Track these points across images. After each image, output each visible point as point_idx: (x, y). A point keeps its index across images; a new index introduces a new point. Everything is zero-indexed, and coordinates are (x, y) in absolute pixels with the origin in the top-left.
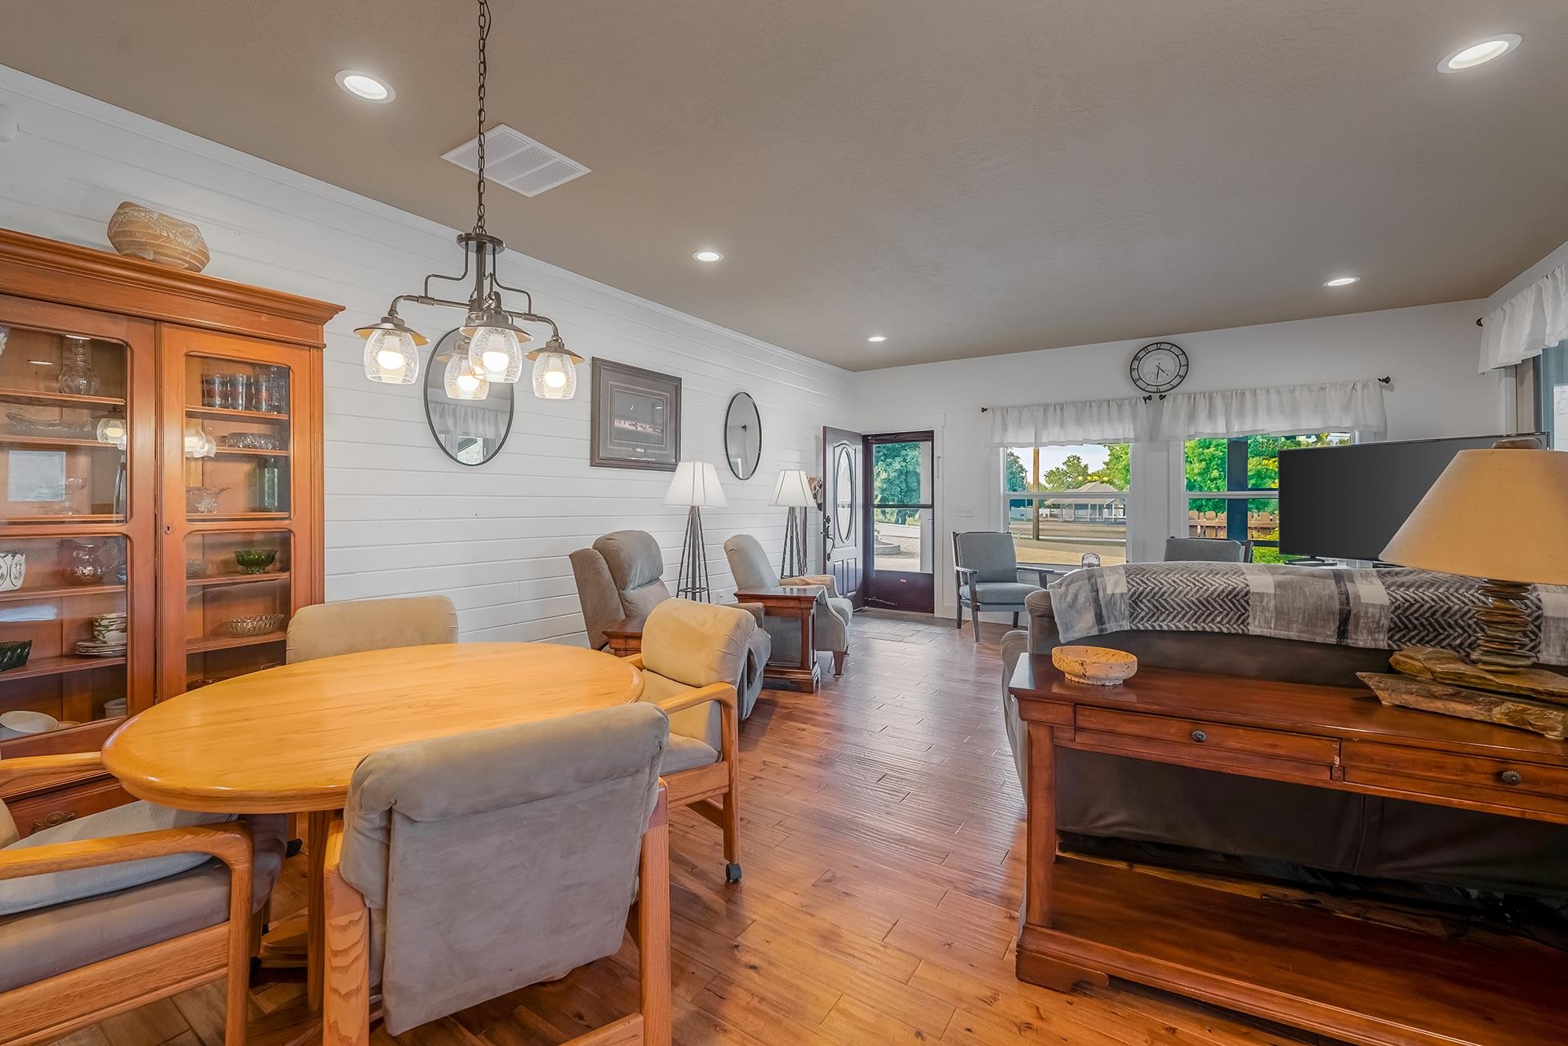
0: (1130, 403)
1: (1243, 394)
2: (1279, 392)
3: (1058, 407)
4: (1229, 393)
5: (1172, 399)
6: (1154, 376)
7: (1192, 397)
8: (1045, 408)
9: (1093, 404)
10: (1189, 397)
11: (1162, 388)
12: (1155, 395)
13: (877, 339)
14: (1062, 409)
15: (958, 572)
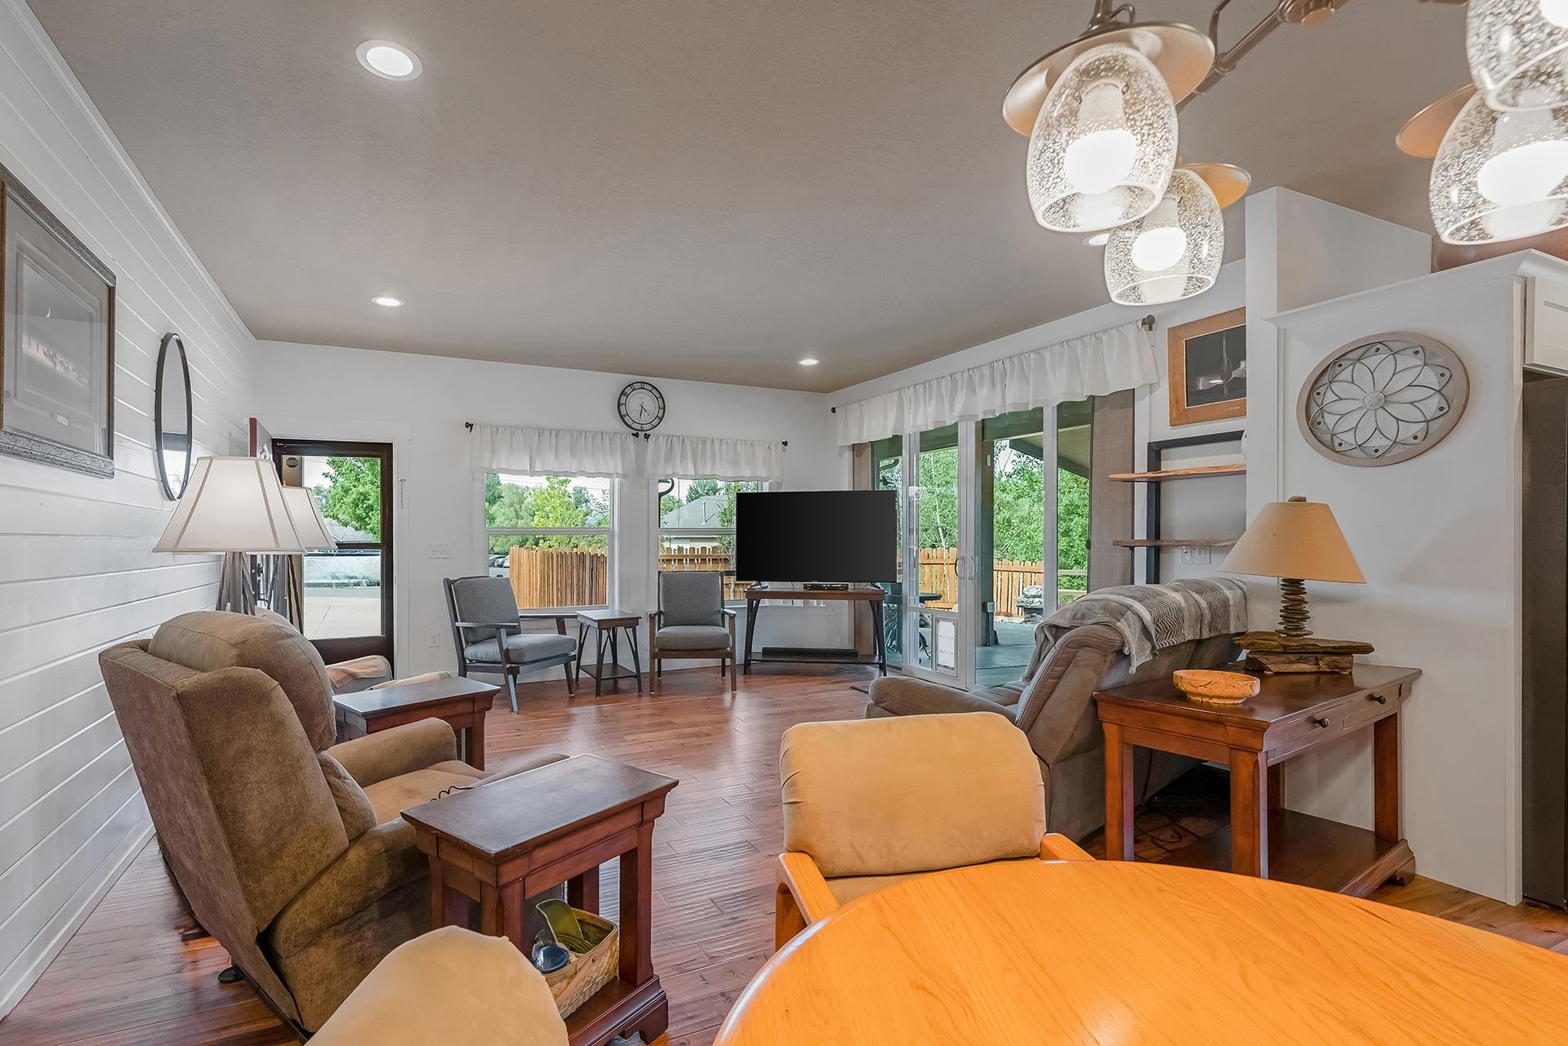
0: (621, 437)
1: (705, 442)
2: (727, 443)
3: (554, 433)
4: (696, 439)
5: (654, 439)
6: (638, 414)
7: (670, 438)
8: (541, 432)
9: (588, 434)
10: (668, 439)
11: (645, 427)
12: (641, 433)
13: (388, 302)
14: (557, 436)
15: (458, 628)
